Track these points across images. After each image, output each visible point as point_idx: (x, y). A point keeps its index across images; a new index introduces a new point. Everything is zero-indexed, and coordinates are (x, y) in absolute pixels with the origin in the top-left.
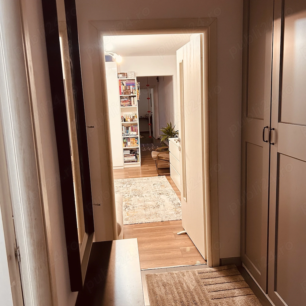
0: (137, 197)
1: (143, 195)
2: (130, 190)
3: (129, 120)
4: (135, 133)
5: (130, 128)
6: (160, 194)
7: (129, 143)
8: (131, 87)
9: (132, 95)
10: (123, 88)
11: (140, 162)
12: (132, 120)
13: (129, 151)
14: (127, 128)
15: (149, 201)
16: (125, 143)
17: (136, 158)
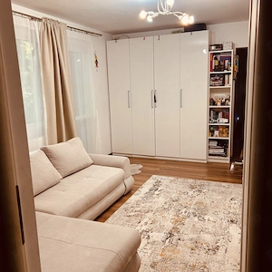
0: (196, 219)
1: (206, 217)
2: (194, 202)
3: (219, 104)
4: (226, 120)
5: (220, 114)
6: (232, 221)
7: (216, 133)
8: (227, 61)
9: (226, 71)
10: (215, 63)
11: (228, 158)
12: (222, 104)
13: (216, 143)
14: (217, 114)
15: (208, 233)
16: (212, 132)
17: (225, 151)
